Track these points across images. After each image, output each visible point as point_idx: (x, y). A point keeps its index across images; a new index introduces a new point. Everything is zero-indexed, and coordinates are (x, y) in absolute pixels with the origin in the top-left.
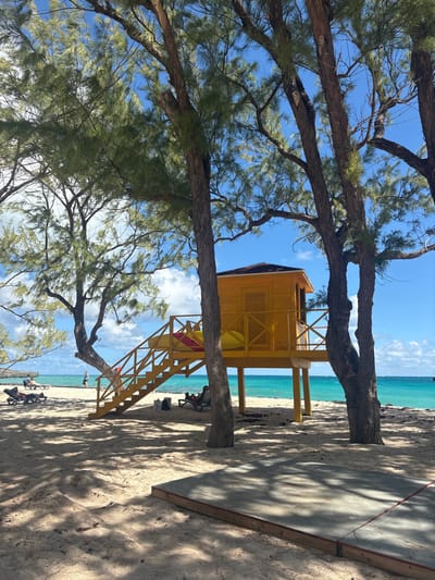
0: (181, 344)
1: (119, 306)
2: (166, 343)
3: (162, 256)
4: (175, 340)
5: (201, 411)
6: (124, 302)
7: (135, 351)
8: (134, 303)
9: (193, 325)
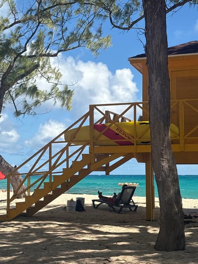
0: (104, 138)
1: (17, 95)
2: (86, 136)
3: (67, 34)
4: (97, 132)
5: (120, 212)
6: (23, 89)
7: (49, 145)
8: (34, 90)
9: (112, 116)
